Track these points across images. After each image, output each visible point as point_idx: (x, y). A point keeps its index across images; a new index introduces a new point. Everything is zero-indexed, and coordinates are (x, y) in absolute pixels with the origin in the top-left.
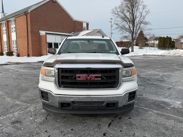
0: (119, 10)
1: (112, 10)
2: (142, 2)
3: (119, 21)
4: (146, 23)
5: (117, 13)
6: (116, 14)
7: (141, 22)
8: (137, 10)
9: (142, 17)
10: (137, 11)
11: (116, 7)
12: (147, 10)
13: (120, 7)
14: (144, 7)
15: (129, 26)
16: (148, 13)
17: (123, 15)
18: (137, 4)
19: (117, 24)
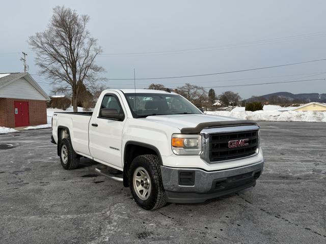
0: (44, 40)
1: (32, 38)
2: (87, 33)
3: (46, 59)
4: (97, 69)
5: (40, 45)
6: (38, 46)
7: (88, 67)
8: (78, 45)
9: (89, 58)
10: (80, 46)
11: (38, 34)
12: (97, 47)
13: (45, 36)
14: (92, 41)
15: (67, 71)
16: (98, 51)
17: (53, 50)
18: (79, 35)
19: (42, 66)
